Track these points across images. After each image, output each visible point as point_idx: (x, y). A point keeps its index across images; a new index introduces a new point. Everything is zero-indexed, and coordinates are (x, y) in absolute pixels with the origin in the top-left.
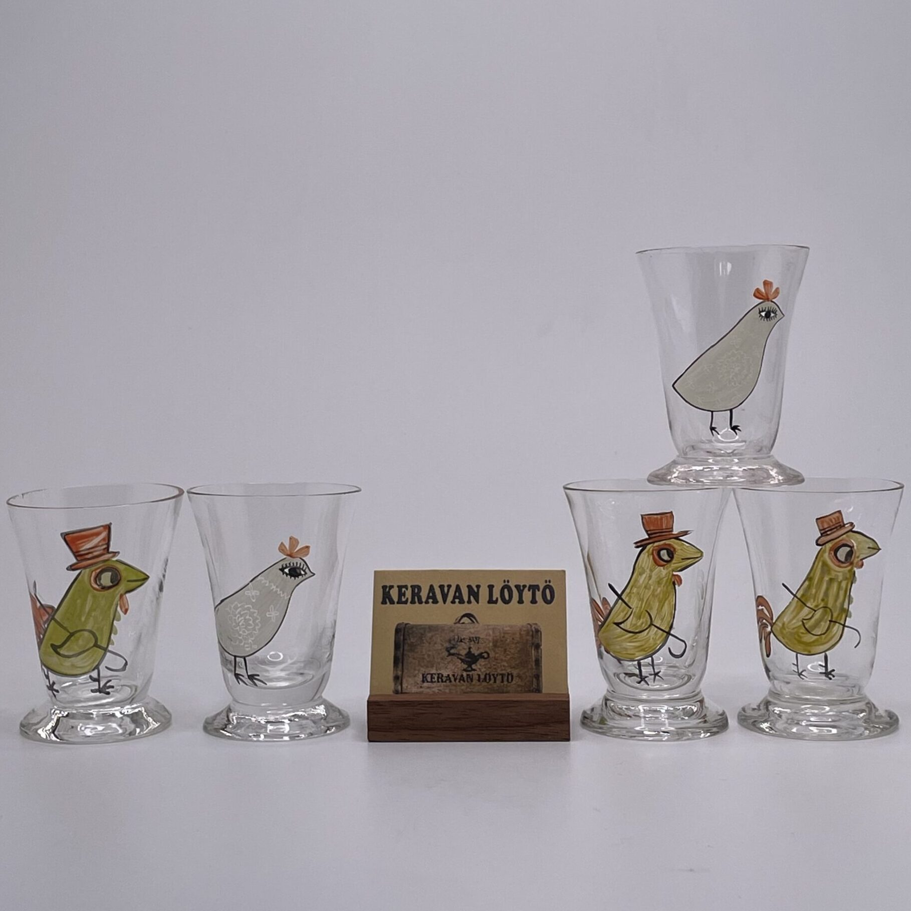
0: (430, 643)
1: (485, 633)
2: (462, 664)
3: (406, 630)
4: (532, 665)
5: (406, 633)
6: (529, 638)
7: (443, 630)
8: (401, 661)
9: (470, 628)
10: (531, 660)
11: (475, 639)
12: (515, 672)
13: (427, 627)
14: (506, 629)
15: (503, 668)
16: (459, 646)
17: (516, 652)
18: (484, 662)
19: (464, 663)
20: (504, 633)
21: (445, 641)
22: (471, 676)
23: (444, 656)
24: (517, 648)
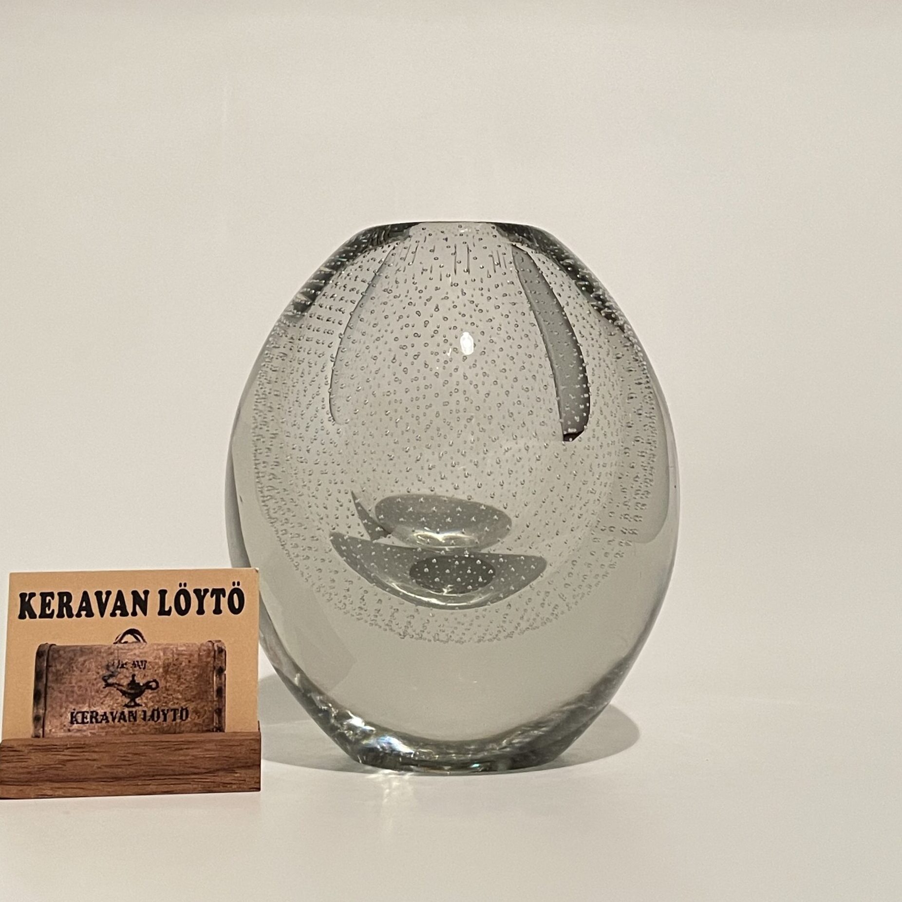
0: (81, 671)
1: (154, 655)
2: (124, 697)
3: (51, 653)
4: (212, 696)
5: (50, 658)
6: (210, 660)
7: (100, 652)
8: (43, 695)
9: (135, 648)
10: (212, 690)
11: (140, 664)
12: (191, 707)
13: (79, 648)
14: (179, 649)
15: (176, 701)
16: (119, 673)
17: (193, 679)
18: (150, 694)
19: (126, 697)
20: (178, 655)
21: (102, 668)
22: (134, 712)
23: (99, 688)
24: (194, 674)
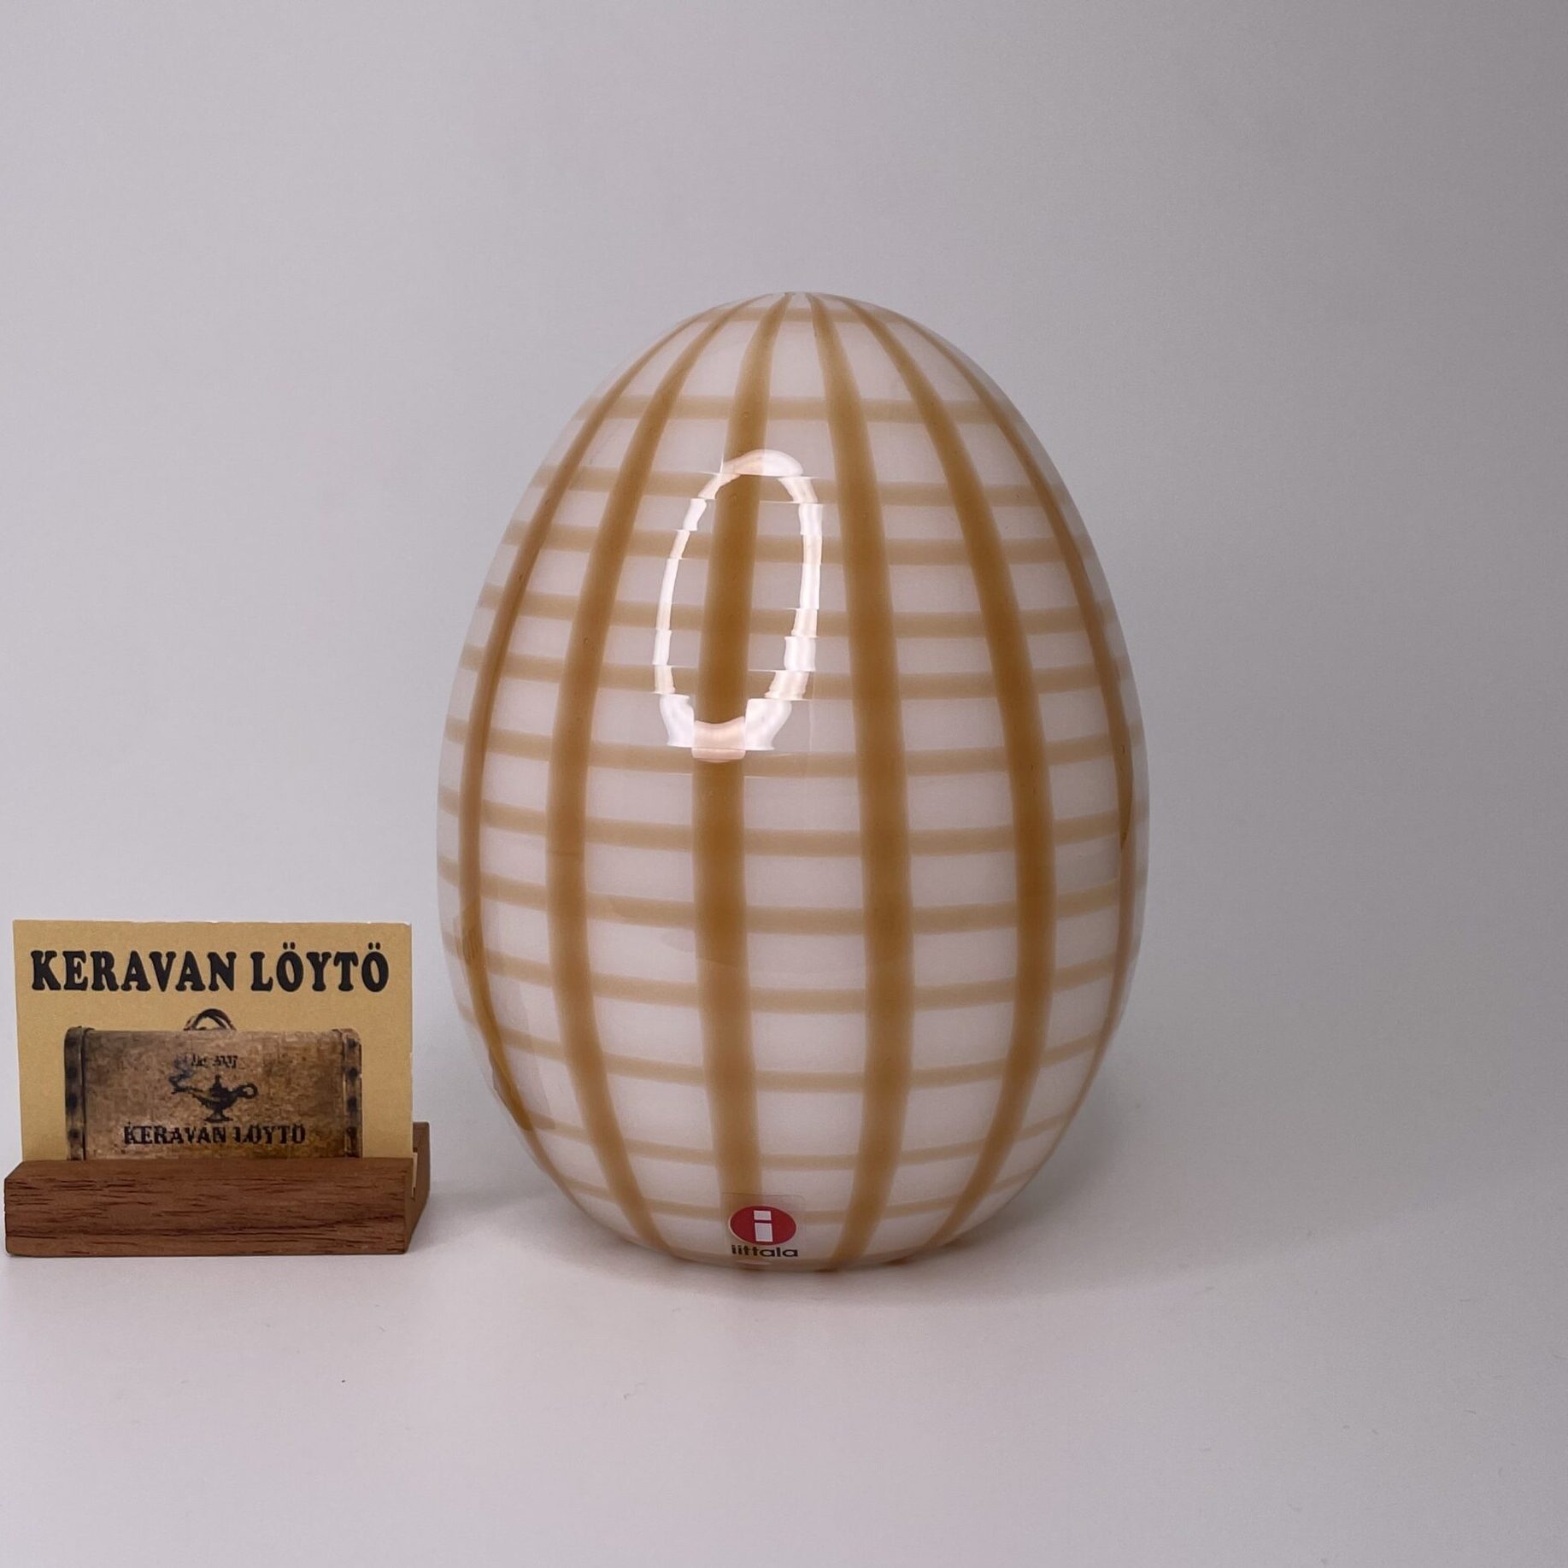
0: (136, 1069)
1: (248, 1048)
2: (204, 1106)
3: (87, 1041)
4: (341, 1110)
5: (87, 1049)
6: (336, 1057)
7: (164, 1042)
8: (80, 1101)
9: (217, 1038)
10: (340, 1100)
11: (227, 1060)
12: (308, 1124)
13: (129, 1035)
14: (288, 1040)
15: (285, 1115)
16: (195, 1073)
17: (311, 1084)
18: (245, 1104)
19: (207, 1106)
20: (286, 1048)
21: (168, 1064)
22: (221, 1130)
23: (166, 1094)
24: (311, 1078)
